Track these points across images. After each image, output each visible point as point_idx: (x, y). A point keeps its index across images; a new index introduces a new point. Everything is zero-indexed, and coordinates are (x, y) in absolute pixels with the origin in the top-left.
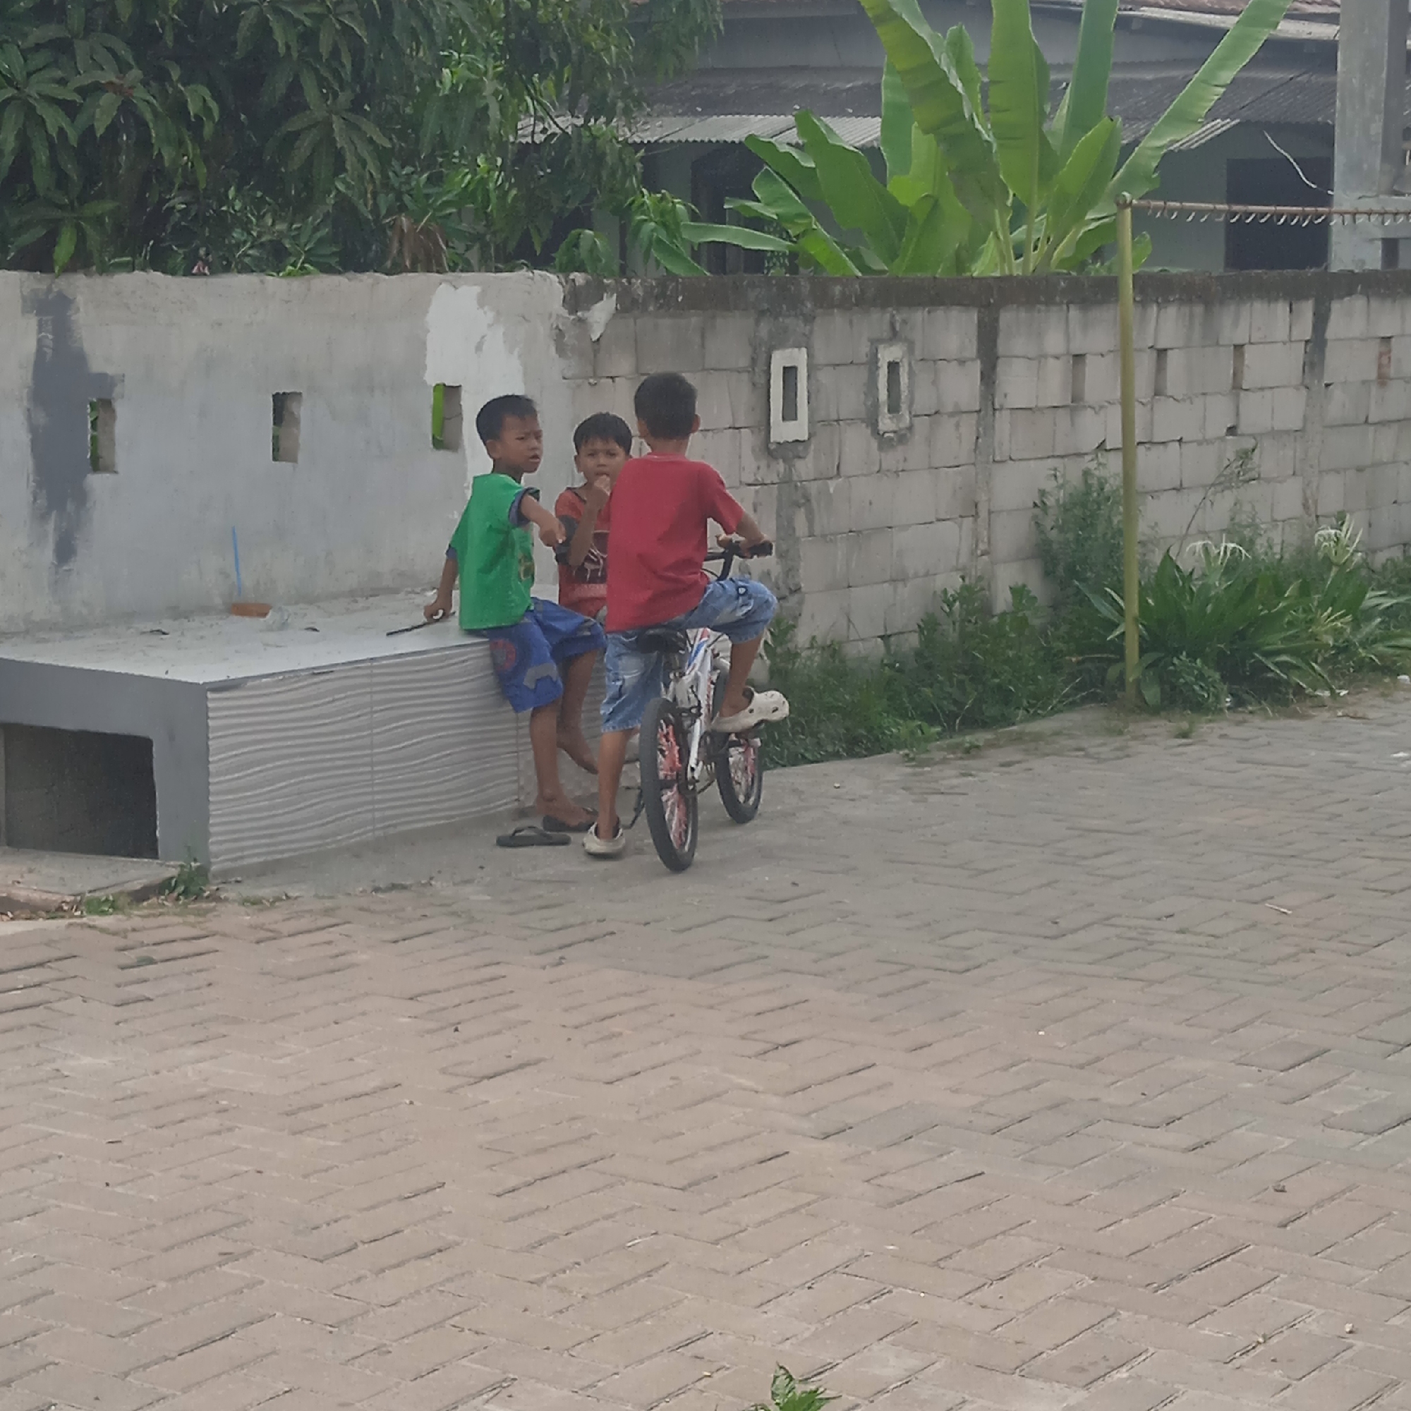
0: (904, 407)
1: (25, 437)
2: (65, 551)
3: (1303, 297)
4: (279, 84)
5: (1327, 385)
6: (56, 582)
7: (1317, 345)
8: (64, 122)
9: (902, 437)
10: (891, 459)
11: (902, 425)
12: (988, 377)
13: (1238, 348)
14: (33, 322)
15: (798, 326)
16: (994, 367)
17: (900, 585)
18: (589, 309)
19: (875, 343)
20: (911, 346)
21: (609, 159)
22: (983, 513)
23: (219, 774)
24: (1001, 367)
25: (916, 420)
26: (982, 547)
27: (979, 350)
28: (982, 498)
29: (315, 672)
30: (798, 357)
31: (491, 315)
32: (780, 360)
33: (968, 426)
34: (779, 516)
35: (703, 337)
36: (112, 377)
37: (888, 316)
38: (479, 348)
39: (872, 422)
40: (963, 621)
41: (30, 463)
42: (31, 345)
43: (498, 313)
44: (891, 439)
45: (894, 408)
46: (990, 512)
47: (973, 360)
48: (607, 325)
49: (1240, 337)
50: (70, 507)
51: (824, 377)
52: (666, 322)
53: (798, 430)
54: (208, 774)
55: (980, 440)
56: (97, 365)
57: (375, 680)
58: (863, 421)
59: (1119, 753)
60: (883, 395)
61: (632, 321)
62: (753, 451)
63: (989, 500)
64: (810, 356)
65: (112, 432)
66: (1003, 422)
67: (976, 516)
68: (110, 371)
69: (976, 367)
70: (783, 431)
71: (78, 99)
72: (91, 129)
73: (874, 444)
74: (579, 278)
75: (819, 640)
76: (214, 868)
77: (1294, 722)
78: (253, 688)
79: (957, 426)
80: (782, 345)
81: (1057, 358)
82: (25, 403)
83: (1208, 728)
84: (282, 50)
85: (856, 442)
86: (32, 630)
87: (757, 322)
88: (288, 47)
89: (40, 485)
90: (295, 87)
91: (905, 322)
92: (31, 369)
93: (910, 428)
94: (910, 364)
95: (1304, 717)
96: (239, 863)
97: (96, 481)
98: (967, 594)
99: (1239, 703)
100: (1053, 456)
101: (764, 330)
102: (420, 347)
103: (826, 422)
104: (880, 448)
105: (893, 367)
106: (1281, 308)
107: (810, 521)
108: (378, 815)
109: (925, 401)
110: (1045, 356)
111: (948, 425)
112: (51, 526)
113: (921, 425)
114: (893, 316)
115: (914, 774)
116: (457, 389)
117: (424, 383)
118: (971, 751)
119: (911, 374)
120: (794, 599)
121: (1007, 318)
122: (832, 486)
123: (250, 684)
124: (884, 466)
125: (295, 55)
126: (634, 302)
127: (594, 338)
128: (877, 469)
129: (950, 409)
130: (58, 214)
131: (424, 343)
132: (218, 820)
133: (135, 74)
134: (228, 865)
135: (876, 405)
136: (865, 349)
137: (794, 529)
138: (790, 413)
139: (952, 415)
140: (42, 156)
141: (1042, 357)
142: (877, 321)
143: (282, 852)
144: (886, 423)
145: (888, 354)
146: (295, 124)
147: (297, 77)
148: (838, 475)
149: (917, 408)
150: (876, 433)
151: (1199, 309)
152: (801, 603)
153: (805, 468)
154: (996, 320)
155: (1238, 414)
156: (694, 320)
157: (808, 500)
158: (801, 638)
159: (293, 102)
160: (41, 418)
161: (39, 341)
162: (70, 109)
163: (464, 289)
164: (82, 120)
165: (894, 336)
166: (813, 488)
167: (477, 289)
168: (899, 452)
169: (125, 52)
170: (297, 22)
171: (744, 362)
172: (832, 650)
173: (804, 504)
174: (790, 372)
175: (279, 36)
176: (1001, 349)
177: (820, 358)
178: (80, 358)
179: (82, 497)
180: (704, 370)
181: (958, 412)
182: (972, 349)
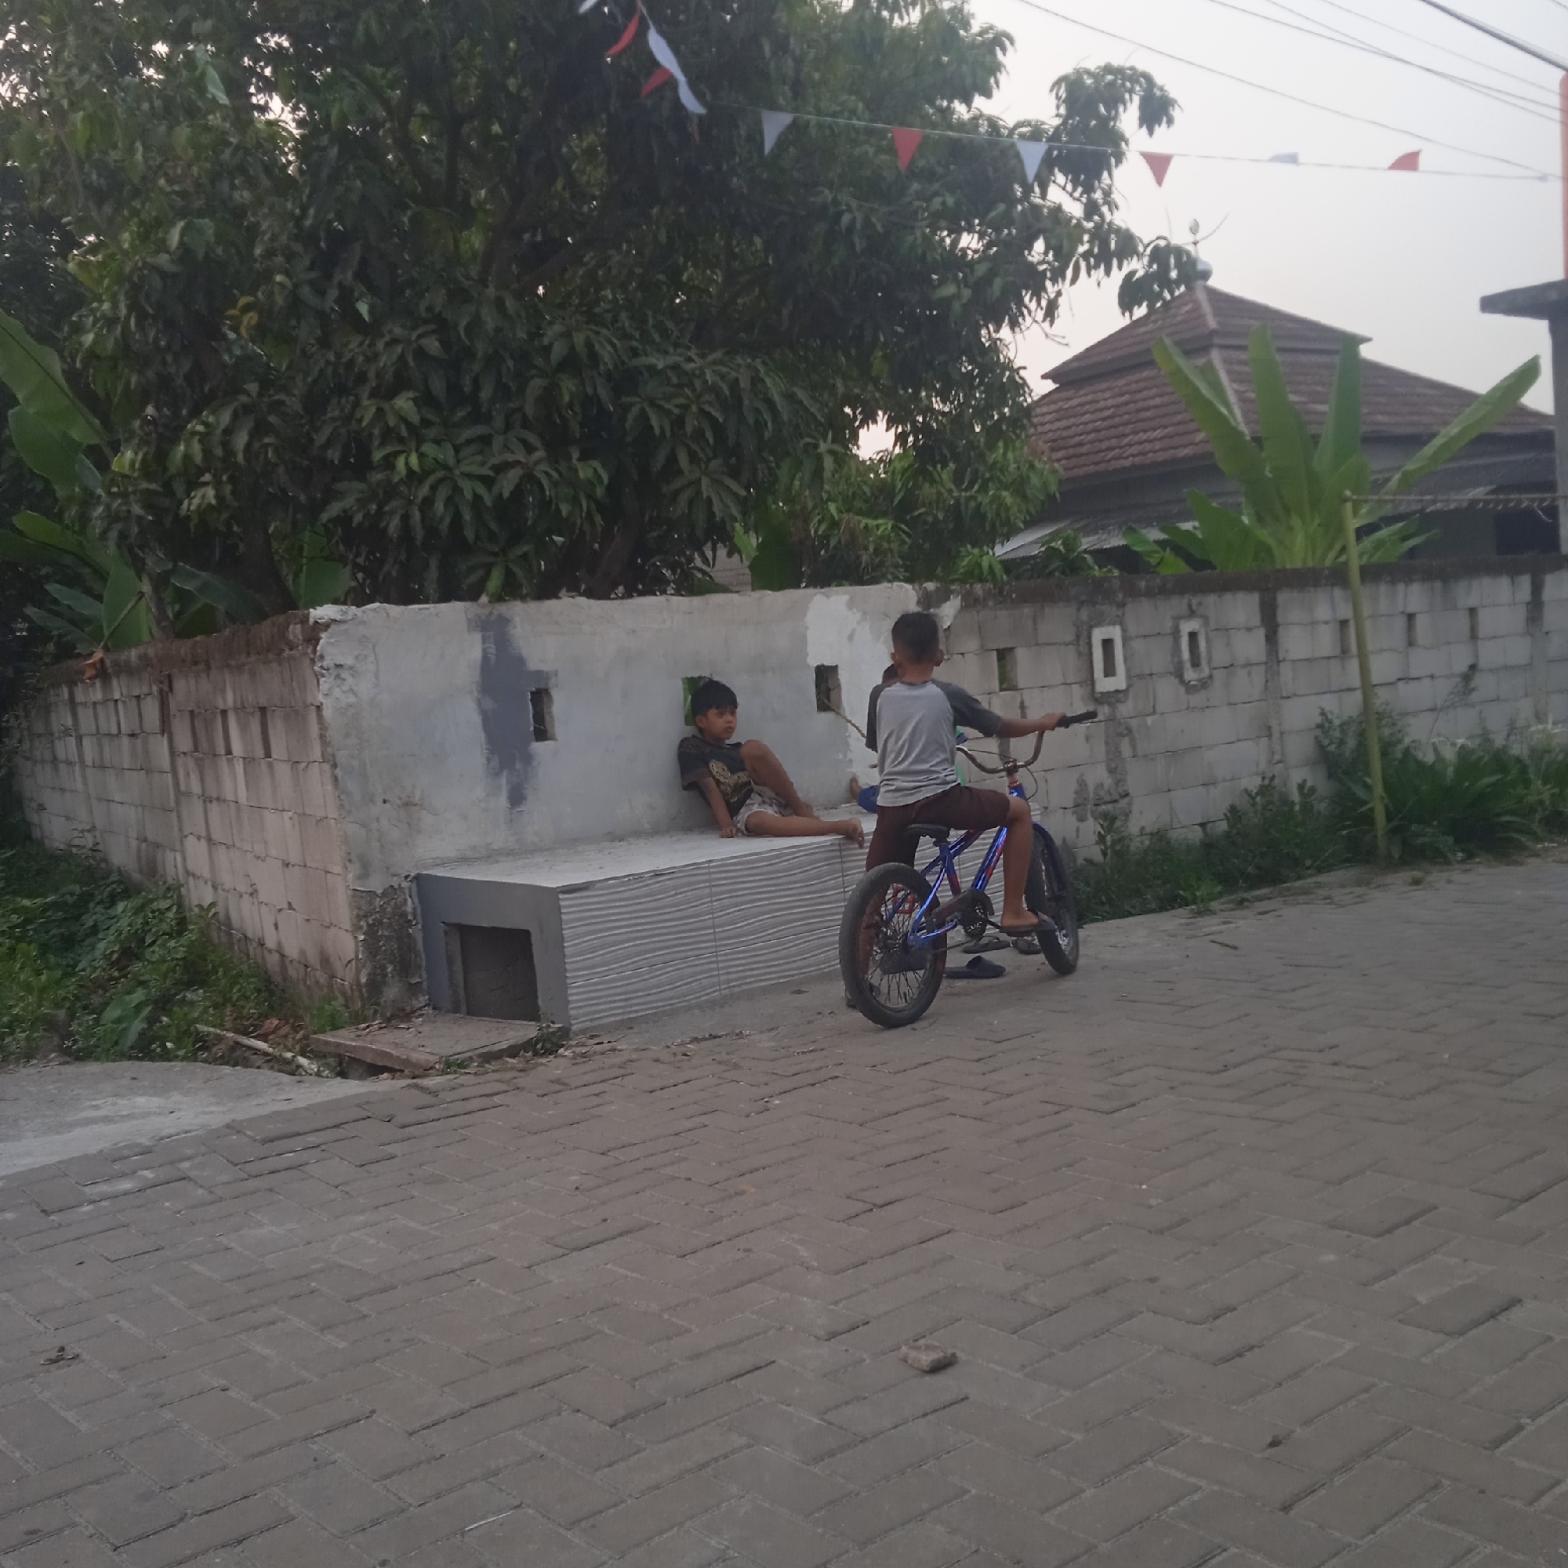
0: (1204, 663)
1: (477, 719)
2: (517, 797)
3: (1521, 573)
4: (660, 459)
5: (1547, 633)
6: (511, 820)
7: (1536, 606)
8: (481, 490)
9: (1204, 684)
10: (1197, 699)
11: (1202, 675)
12: (1272, 638)
13: (1472, 611)
14: (477, 637)
15: (1114, 611)
16: (1275, 632)
17: (1211, 788)
18: (939, 607)
19: (1177, 619)
20: (1206, 620)
21: (989, 516)
22: (1276, 734)
23: (572, 956)
24: (1281, 631)
25: (1215, 672)
26: (1277, 757)
27: (1262, 620)
28: (1274, 723)
29: (657, 874)
30: (1115, 633)
31: (858, 615)
32: (1098, 635)
33: (1259, 675)
34: (1107, 743)
35: (1035, 622)
36: (547, 673)
37: (1185, 601)
38: (851, 638)
39: (1179, 674)
40: (1264, 808)
41: (482, 736)
42: (477, 653)
43: (865, 613)
44: (1195, 686)
45: (1195, 663)
46: (1282, 733)
47: (1258, 627)
48: (955, 617)
49: (1473, 602)
50: (518, 766)
51: (1137, 645)
52: (1003, 614)
53: (1118, 682)
54: (564, 956)
55: (1269, 684)
56: (533, 665)
57: (713, 876)
58: (1171, 673)
59: (1359, 900)
60: (1186, 655)
61: (975, 613)
62: (1082, 698)
63: (1280, 724)
64: (1124, 631)
65: (550, 713)
66: (1286, 670)
67: (1270, 736)
68: (545, 668)
69: (1261, 633)
70: (1104, 685)
71: (491, 473)
72: (501, 495)
73: (1182, 690)
74: (930, 586)
75: (1148, 830)
76: (574, 1028)
77: (1512, 868)
78: (598, 889)
79: (1249, 674)
80: (1099, 624)
81: (1326, 623)
82: (476, 694)
83: (1437, 876)
84: (657, 431)
85: (1167, 691)
86: (491, 856)
87: (1078, 610)
88: (662, 429)
89: (492, 752)
90: (672, 459)
91: (1200, 604)
92: (478, 671)
93: (1211, 677)
94: (1207, 634)
95: (1521, 864)
96: (596, 1023)
97: (538, 747)
98: (1263, 790)
99: (1470, 856)
100: (1330, 692)
101: (1084, 615)
102: (803, 639)
103: (1141, 676)
104: (1188, 692)
105: (1193, 636)
106: (1504, 582)
107: (1133, 746)
108: (723, 978)
109: (1221, 657)
110: (1317, 623)
111: (1242, 674)
112: (504, 781)
113: (1219, 675)
114: (1190, 600)
115: (1187, 924)
116: (834, 669)
117: (808, 666)
118: (1241, 904)
119: (1208, 640)
120: (1123, 803)
121: (1283, 597)
122: (1149, 720)
123: (598, 885)
124: (1191, 705)
125: (668, 434)
126: (976, 600)
127: (945, 627)
128: (1185, 707)
129: (1242, 661)
130: (491, 559)
131: (805, 636)
132: (574, 991)
133: (540, 454)
134: (588, 1024)
135: (1180, 663)
136: (1168, 625)
137: (1120, 752)
138: (1109, 671)
139: (1244, 666)
140: (467, 516)
141: (1314, 623)
142: (1178, 604)
143: (636, 1011)
144: (1190, 675)
145: (1186, 627)
146: (677, 484)
147: (673, 450)
148: (1154, 712)
149: (1215, 664)
150: (1182, 681)
151: (1438, 585)
152: (1130, 804)
153: (1125, 709)
154: (1275, 599)
155: (1477, 656)
156: (1027, 610)
157: (1130, 731)
158: (1134, 828)
159: (671, 468)
160: (489, 704)
161: (484, 651)
162: (488, 482)
163: (833, 598)
164: (496, 489)
165: (1192, 613)
166: (1133, 723)
167: (846, 598)
168: (1203, 694)
169: (533, 439)
170: (669, 412)
171: (1070, 637)
172: (1159, 835)
173: (1126, 735)
174: (1108, 644)
175: (654, 422)
176: (1280, 619)
177: (1133, 630)
178: (520, 661)
179: (528, 759)
180: (1037, 645)
181: (1248, 664)
182: (1256, 620)
